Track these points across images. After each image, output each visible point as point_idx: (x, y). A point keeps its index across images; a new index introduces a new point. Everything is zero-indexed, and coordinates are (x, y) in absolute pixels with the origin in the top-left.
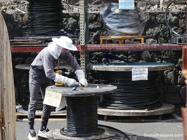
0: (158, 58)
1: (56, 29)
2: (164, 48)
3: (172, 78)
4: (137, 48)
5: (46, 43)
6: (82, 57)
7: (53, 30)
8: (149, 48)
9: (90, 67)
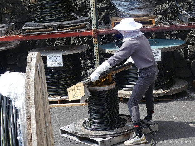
0: (167, 33)
1: (67, 14)
2: (176, 28)
3: (182, 52)
4: (149, 29)
5: (58, 30)
6: (94, 41)
7: (63, 15)
8: (160, 28)
9: (103, 50)
